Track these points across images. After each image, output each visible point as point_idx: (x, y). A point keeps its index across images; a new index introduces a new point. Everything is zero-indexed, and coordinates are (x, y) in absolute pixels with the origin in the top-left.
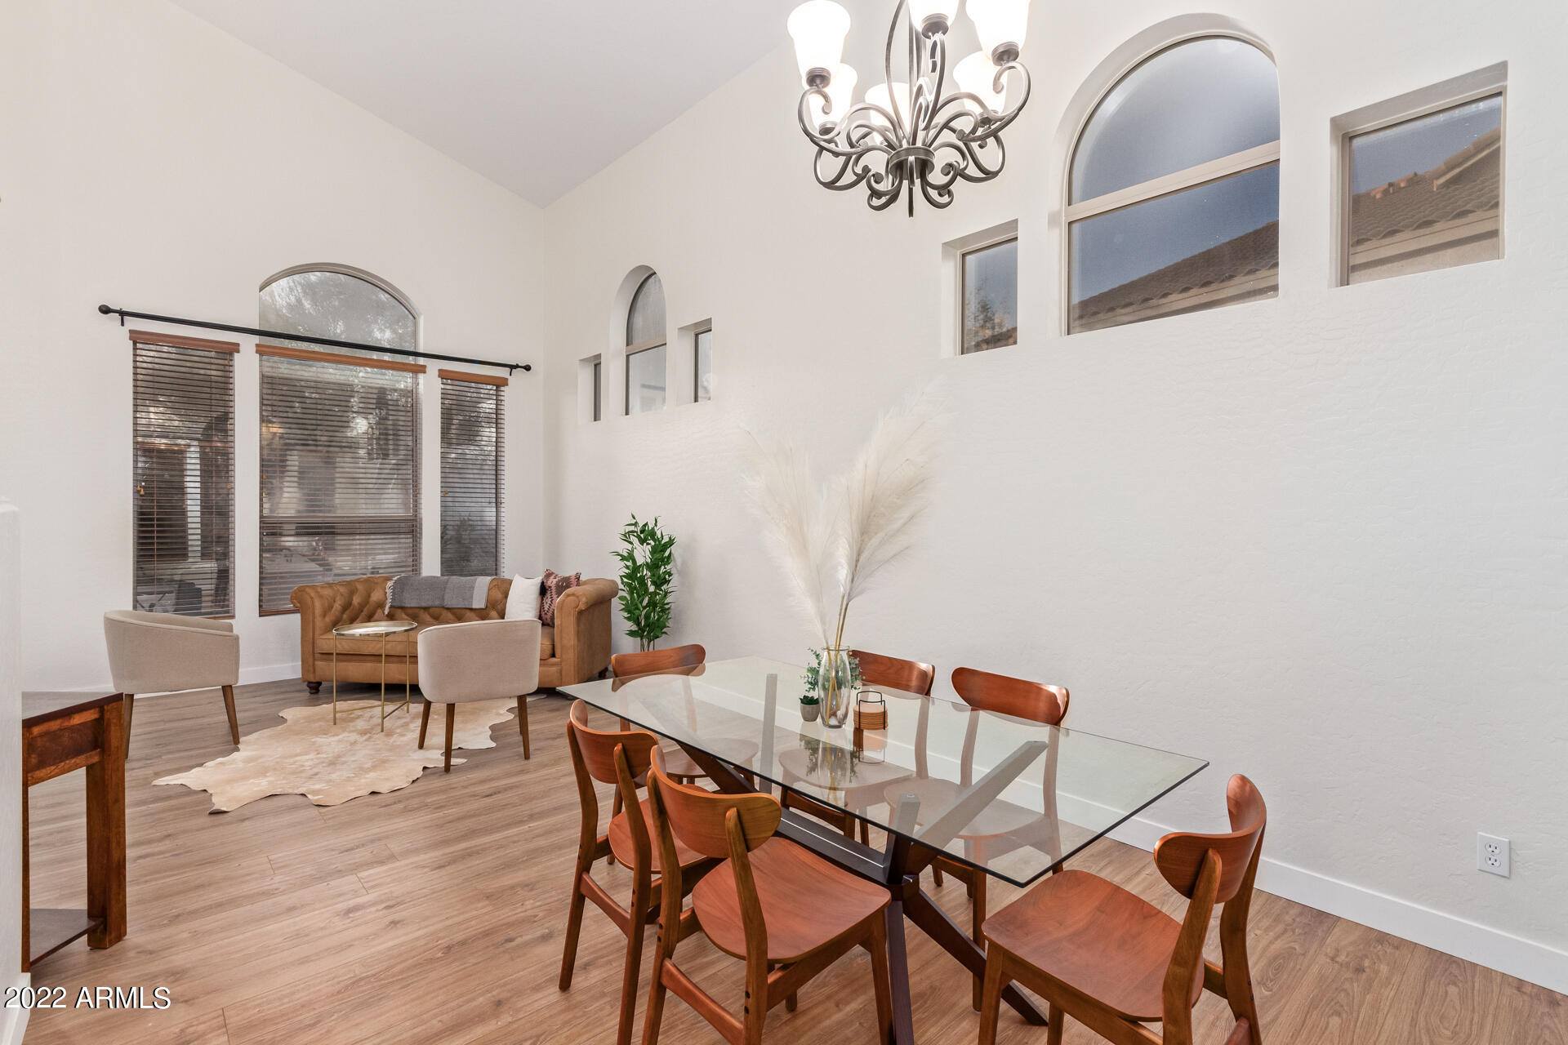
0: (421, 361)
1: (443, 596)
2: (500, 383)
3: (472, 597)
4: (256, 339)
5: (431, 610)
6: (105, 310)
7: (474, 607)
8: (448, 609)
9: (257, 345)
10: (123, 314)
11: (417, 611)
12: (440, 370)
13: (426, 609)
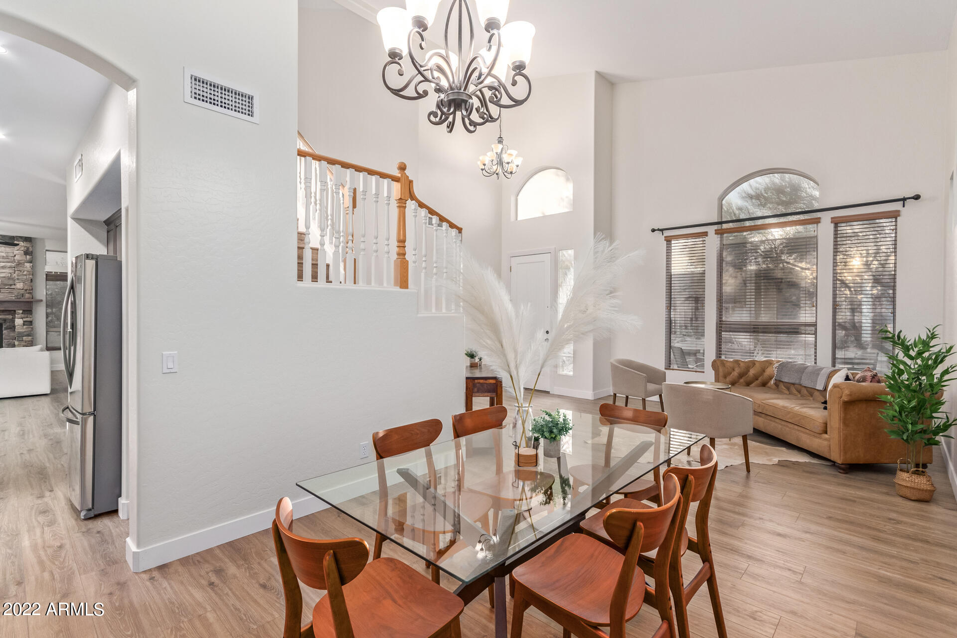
0: (818, 215)
1: (801, 377)
2: (895, 215)
3: (817, 381)
4: (716, 227)
5: (796, 386)
6: (653, 230)
7: (817, 388)
8: (805, 387)
9: (716, 230)
10: (662, 230)
11: (789, 385)
12: (832, 218)
13: (794, 384)
